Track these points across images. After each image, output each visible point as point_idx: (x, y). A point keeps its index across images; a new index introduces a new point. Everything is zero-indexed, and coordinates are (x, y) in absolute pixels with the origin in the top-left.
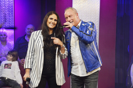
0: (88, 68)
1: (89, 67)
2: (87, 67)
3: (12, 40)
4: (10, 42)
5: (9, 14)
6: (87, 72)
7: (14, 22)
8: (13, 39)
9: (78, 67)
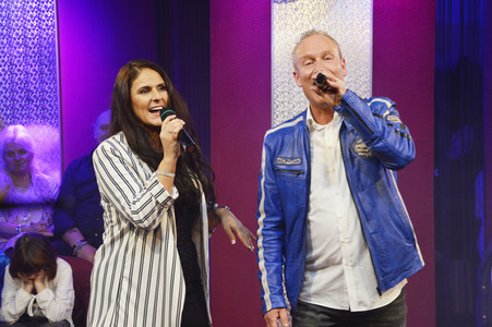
0: (384, 274)
1: (389, 270)
2: (382, 271)
3: (53, 169)
4: (46, 176)
5: (42, 73)
6: (380, 291)
7: (58, 103)
8: (59, 165)
9: (342, 274)
